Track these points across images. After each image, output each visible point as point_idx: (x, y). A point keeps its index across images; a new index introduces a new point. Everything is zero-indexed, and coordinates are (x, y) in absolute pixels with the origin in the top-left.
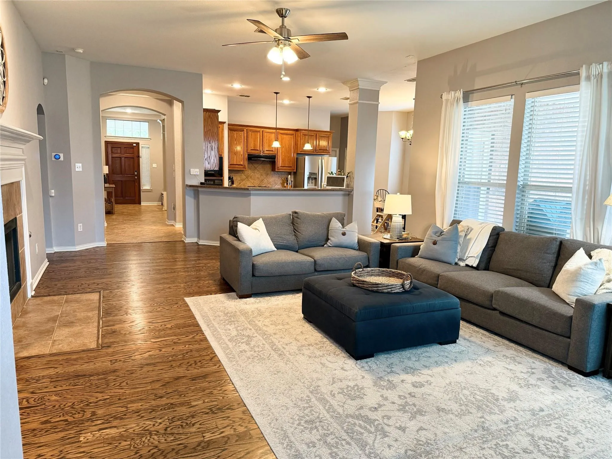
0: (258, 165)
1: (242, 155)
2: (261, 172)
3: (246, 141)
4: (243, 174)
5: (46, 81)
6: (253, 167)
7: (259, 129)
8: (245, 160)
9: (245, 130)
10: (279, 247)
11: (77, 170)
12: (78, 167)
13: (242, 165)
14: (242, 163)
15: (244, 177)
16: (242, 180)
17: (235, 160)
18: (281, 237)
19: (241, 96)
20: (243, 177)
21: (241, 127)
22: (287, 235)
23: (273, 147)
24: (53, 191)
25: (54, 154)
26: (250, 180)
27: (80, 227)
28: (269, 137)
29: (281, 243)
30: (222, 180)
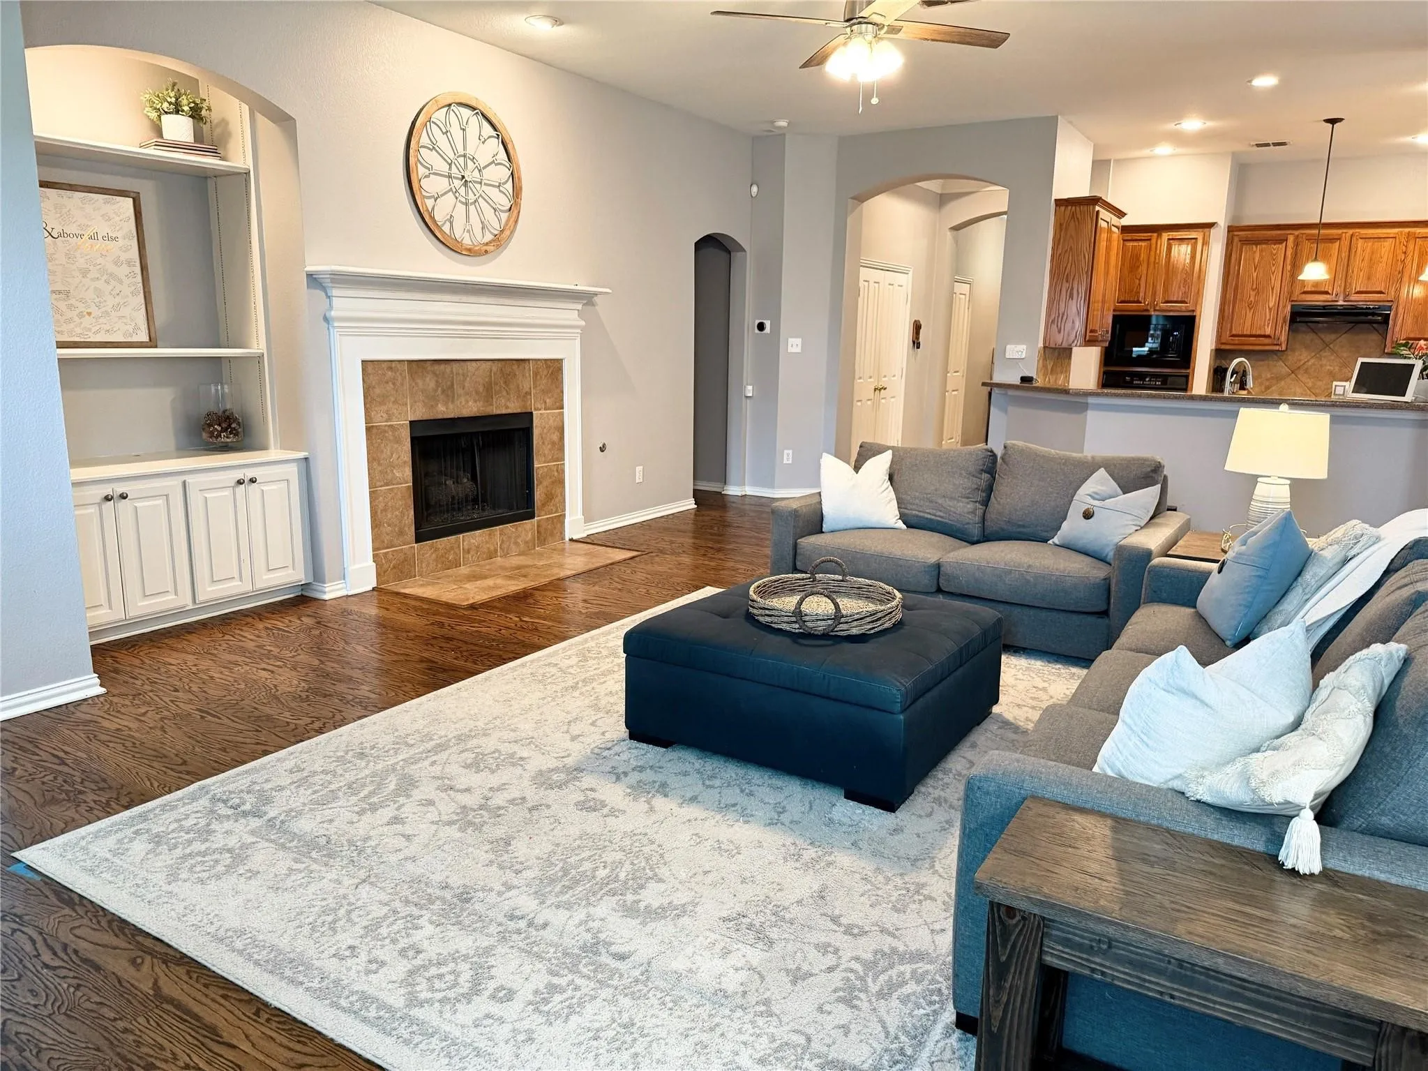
0: (1333, 336)
1: (1270, 309)
2: (1345, 355)
3: (1289, 268)
4: (1281, 363)
5: (755, 189)
6: (1318, 341)
7: (1340, 231)
8: (1280, 321)
9: (1291, 239)
10: (911, 523)
11: (790, 350)
12: (794, 345)
13: (1269, 336)
14: (1268, 331)
15: (1285, 370)
16: (1279, 378)
17: (1248, 323)
18: (931, 502)
19: (1258, 145)
20: (1281, 368)
21: (1279, 232)
22: (952, 498)
23: (1303, 281)
24: (750, 388)
25: (757, 322)
26: (1304, 378)
27: (787, 457)
28: (1373, 253)
29: (929, 516)
30: (1187, 377)
